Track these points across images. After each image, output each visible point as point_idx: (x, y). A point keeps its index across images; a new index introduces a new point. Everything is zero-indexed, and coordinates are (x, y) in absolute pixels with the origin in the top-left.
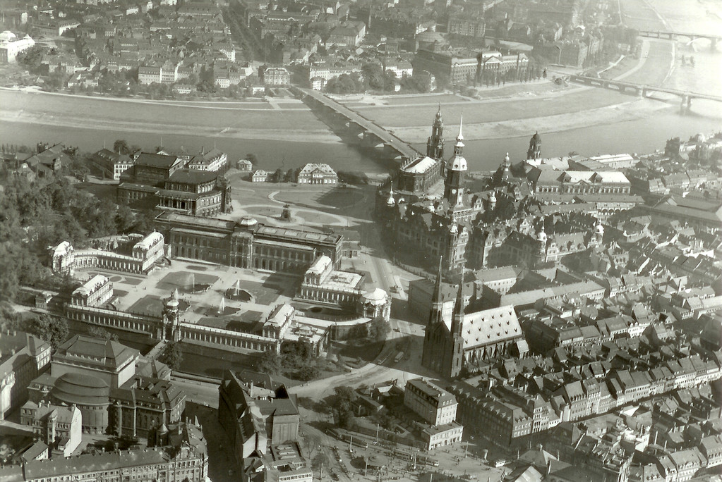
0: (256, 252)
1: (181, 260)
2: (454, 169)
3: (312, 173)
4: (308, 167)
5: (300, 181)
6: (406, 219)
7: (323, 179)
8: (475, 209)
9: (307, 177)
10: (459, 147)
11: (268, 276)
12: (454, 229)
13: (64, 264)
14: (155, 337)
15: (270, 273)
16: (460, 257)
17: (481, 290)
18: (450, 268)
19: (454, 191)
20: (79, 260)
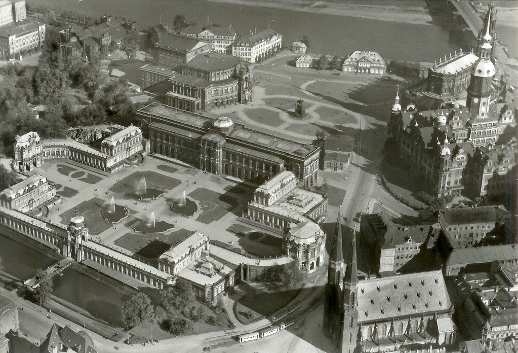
0: (226, 158)
1: (157, 158)
2: (476, 74)
3: (358, 62)
4: (356, 55)
5: (345, 69)
6: (409, 131)
7: (369, 69)
8: (503, 121)
9: (352, 66)
10: (484, 49)
11: (234, 185)
12: (446, 151)
13: (26, 155)
14: (62, 252)
15: (236, 182)
16: (456, 182)
17: (437, 236)
18: (440, 196)
19: (476, 100)
20: (46, 151)
